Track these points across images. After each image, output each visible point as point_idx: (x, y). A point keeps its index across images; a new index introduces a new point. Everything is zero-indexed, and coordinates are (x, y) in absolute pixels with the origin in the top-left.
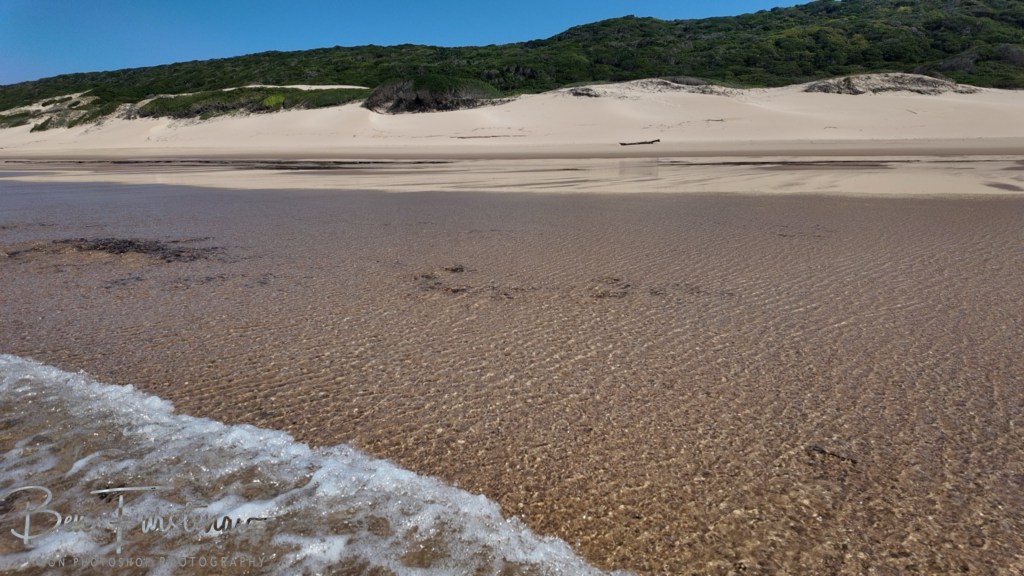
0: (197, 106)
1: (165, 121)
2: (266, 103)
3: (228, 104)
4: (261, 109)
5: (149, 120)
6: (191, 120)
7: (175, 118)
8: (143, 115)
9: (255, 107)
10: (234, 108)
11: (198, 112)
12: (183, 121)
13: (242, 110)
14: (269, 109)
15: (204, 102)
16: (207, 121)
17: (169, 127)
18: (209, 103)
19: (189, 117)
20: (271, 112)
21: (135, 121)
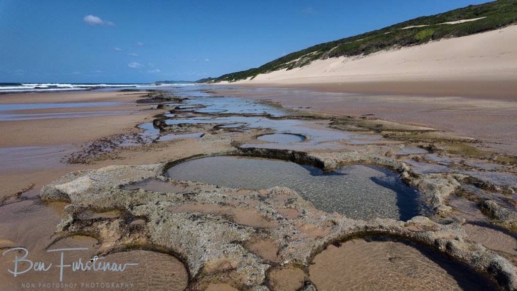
0: (364, 46)
1: (342, 58)
2: (417, 37)
3: (385, 42)
4: (411, 43)
5: (334, 59)
6: (357, 56)
7: (348, 56)
8: (331, 56)
9: (406, 42)
10: (390, 45)
11: (363, 50)
12: (352, 58)
13: (395, 45)
14: (418, 42)
15: (369, 43)
16: (367, 56)
17: (343, 62)
18: (372, 43)
19: (356, 55)
20: (419, 44)
21: (327, 60)
